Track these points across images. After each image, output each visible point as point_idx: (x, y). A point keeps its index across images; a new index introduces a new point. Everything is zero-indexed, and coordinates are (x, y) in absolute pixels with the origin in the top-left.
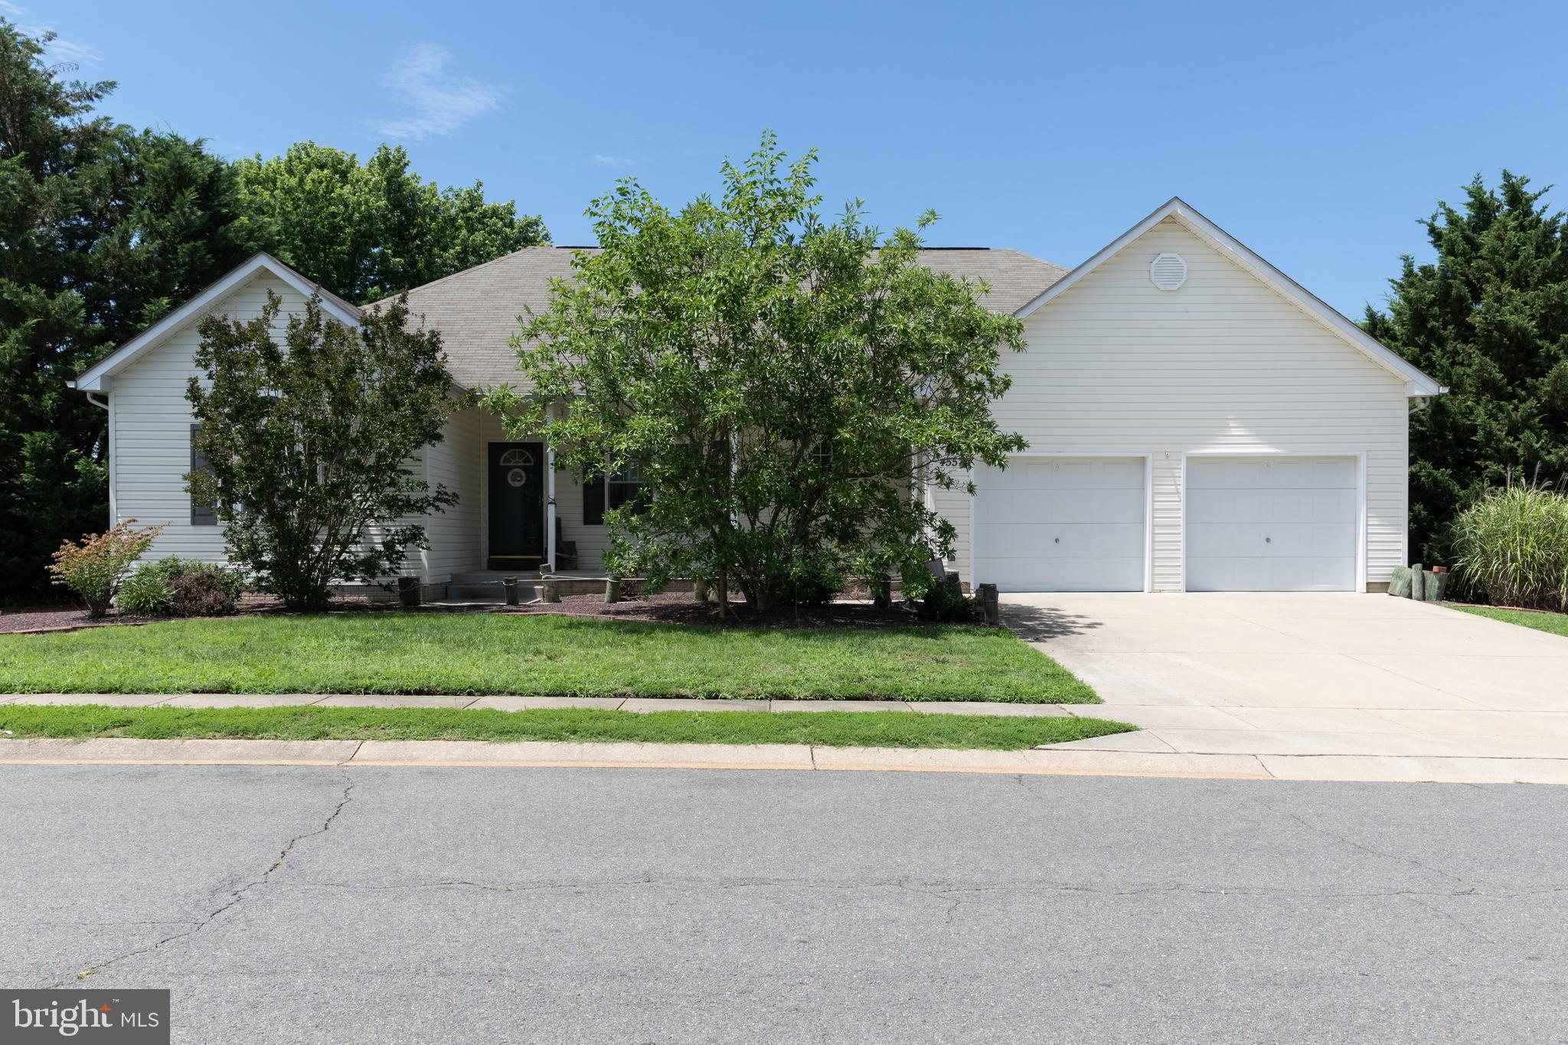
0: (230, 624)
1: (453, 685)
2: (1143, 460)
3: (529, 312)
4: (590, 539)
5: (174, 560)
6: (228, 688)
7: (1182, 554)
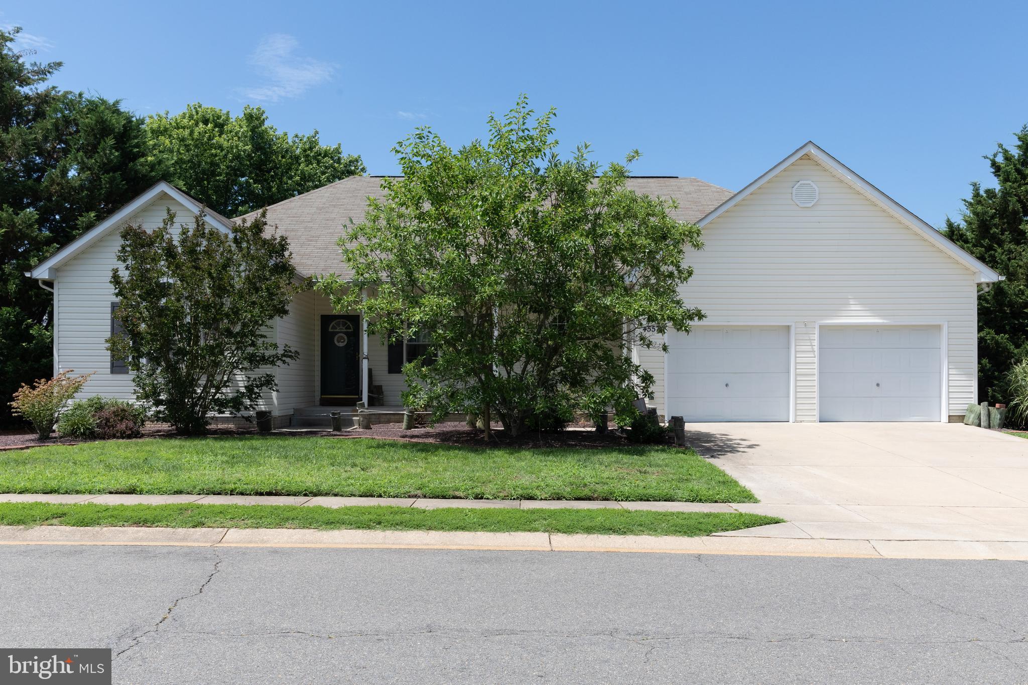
0: (136, 444)
1: (294, 488)
2: (788, 327)
3: (352, 223)
4: (393, 384)
5: (98, 399)
6: (134, 490)
7: (816, 395)
